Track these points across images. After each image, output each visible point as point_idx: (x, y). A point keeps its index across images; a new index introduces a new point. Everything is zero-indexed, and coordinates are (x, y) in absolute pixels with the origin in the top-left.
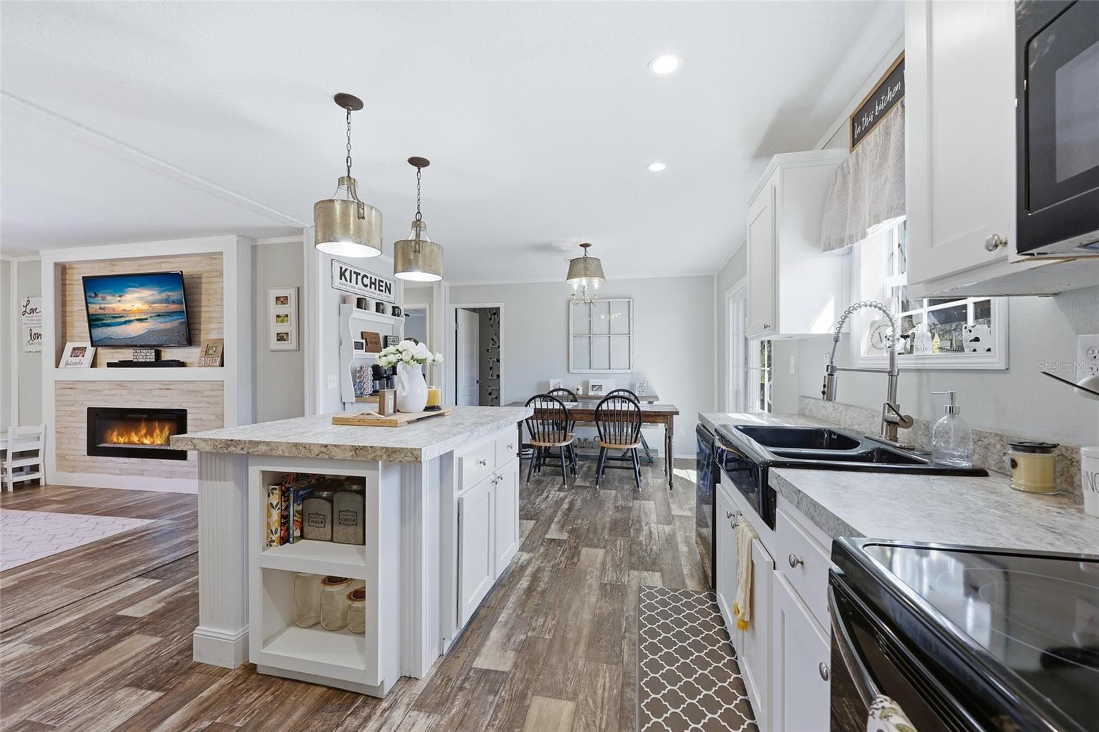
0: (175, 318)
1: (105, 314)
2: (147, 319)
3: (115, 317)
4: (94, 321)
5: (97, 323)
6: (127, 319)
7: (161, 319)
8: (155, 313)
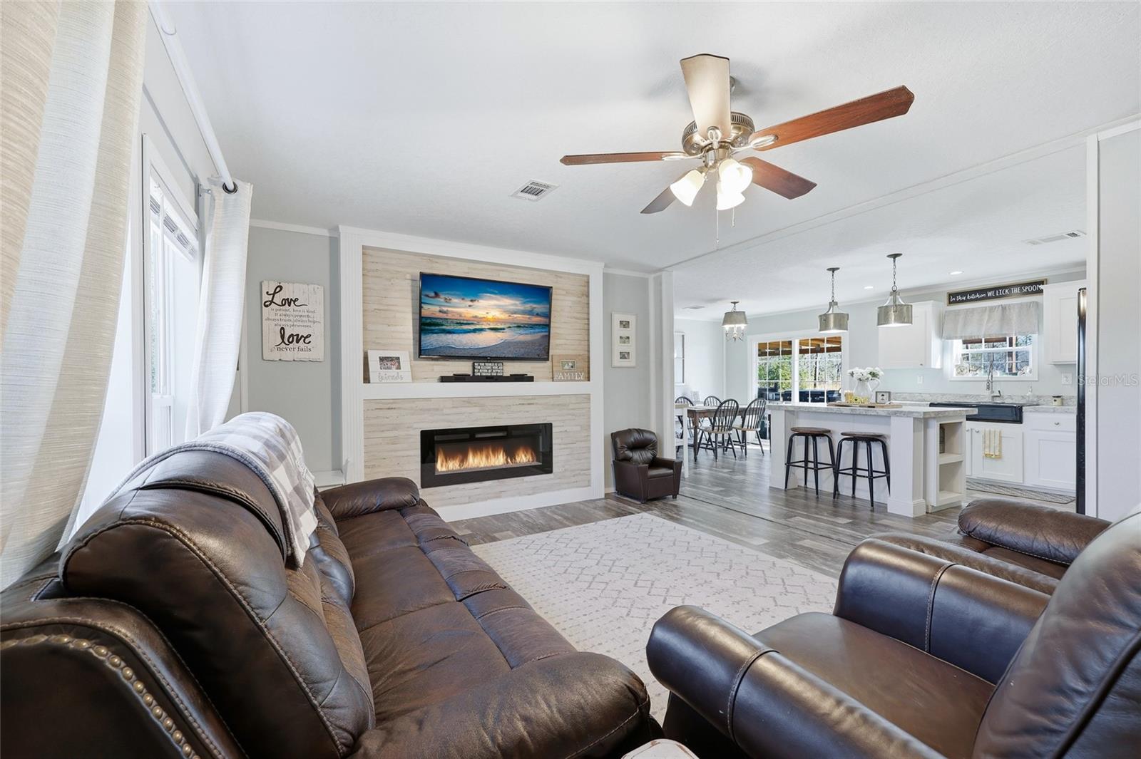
0: (537, 330)
1: (447, 319)
2: (504, 329)
3: (461, 324)
4: (425, 326)
5: (433, 328)
6: (478, 327)
7: (521, 331)
8: (515, 323)
